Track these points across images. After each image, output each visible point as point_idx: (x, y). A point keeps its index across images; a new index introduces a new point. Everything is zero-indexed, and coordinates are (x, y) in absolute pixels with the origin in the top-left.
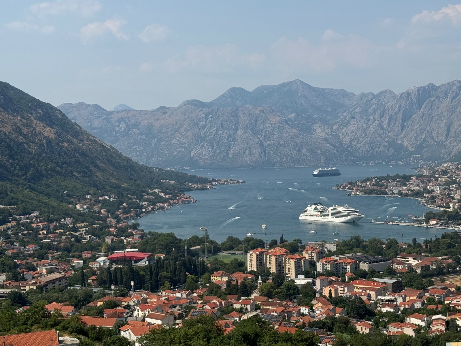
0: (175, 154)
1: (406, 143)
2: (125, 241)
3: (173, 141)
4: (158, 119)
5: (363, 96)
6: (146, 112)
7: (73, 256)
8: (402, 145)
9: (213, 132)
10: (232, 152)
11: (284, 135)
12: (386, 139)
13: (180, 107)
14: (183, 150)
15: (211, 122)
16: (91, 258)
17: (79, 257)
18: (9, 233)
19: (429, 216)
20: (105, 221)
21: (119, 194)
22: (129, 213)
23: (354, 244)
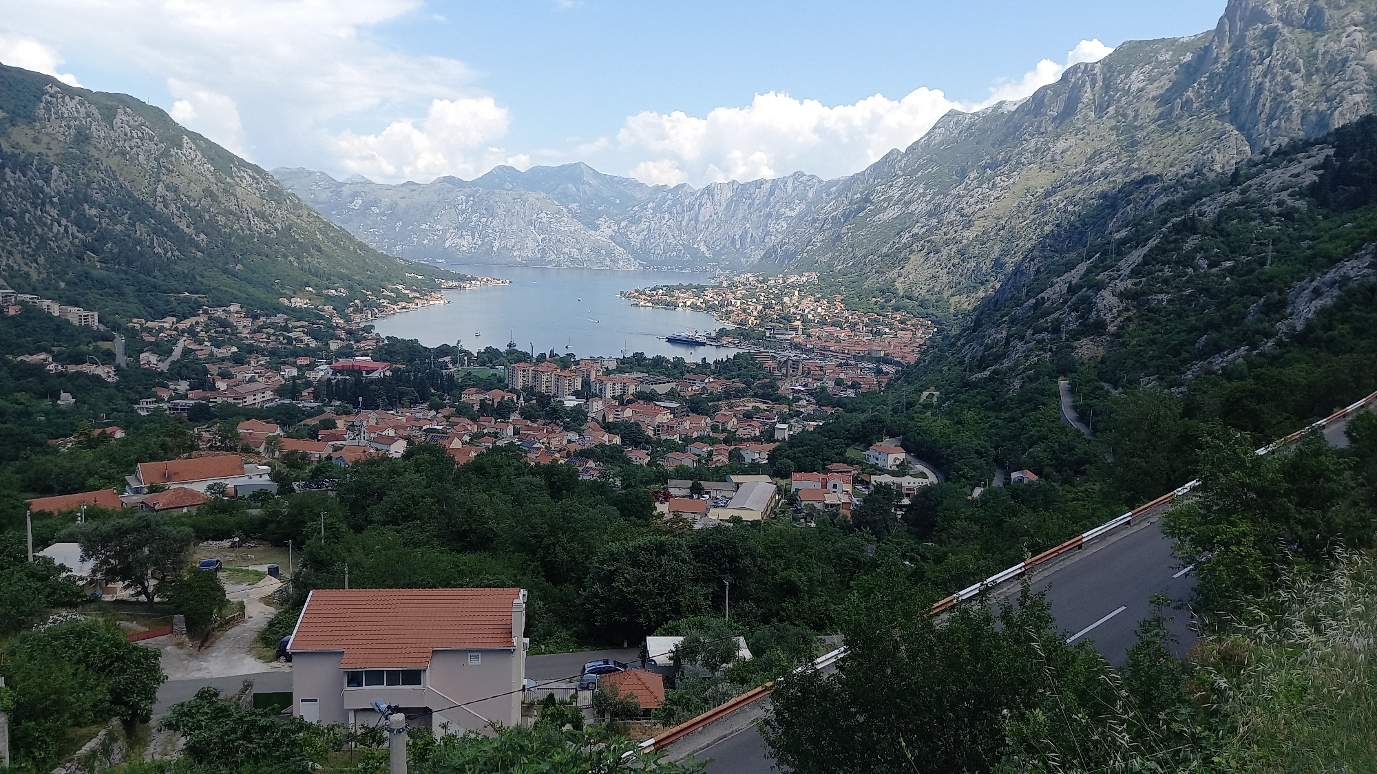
0: (425, 242)
1: (703, 248)
2: (355, 347)
3: (423, 226)
4: (404, 198)
5: (658, 189)
6: (389, 188)
7: (284, 363)
8: (698, 250)
9: (475, 219)
10: (498, 245)
11: (562, 229)
12: (681, 242)
13: (433, 184)
14: (436, 238)
15: (471, 206)
16: (307, 365)
17: (294, 365)
18: (198, 329)
19: (723, 333)
20: (329, 320)
21: (350, 288)
22: (362, 312)
23: (636, 362)
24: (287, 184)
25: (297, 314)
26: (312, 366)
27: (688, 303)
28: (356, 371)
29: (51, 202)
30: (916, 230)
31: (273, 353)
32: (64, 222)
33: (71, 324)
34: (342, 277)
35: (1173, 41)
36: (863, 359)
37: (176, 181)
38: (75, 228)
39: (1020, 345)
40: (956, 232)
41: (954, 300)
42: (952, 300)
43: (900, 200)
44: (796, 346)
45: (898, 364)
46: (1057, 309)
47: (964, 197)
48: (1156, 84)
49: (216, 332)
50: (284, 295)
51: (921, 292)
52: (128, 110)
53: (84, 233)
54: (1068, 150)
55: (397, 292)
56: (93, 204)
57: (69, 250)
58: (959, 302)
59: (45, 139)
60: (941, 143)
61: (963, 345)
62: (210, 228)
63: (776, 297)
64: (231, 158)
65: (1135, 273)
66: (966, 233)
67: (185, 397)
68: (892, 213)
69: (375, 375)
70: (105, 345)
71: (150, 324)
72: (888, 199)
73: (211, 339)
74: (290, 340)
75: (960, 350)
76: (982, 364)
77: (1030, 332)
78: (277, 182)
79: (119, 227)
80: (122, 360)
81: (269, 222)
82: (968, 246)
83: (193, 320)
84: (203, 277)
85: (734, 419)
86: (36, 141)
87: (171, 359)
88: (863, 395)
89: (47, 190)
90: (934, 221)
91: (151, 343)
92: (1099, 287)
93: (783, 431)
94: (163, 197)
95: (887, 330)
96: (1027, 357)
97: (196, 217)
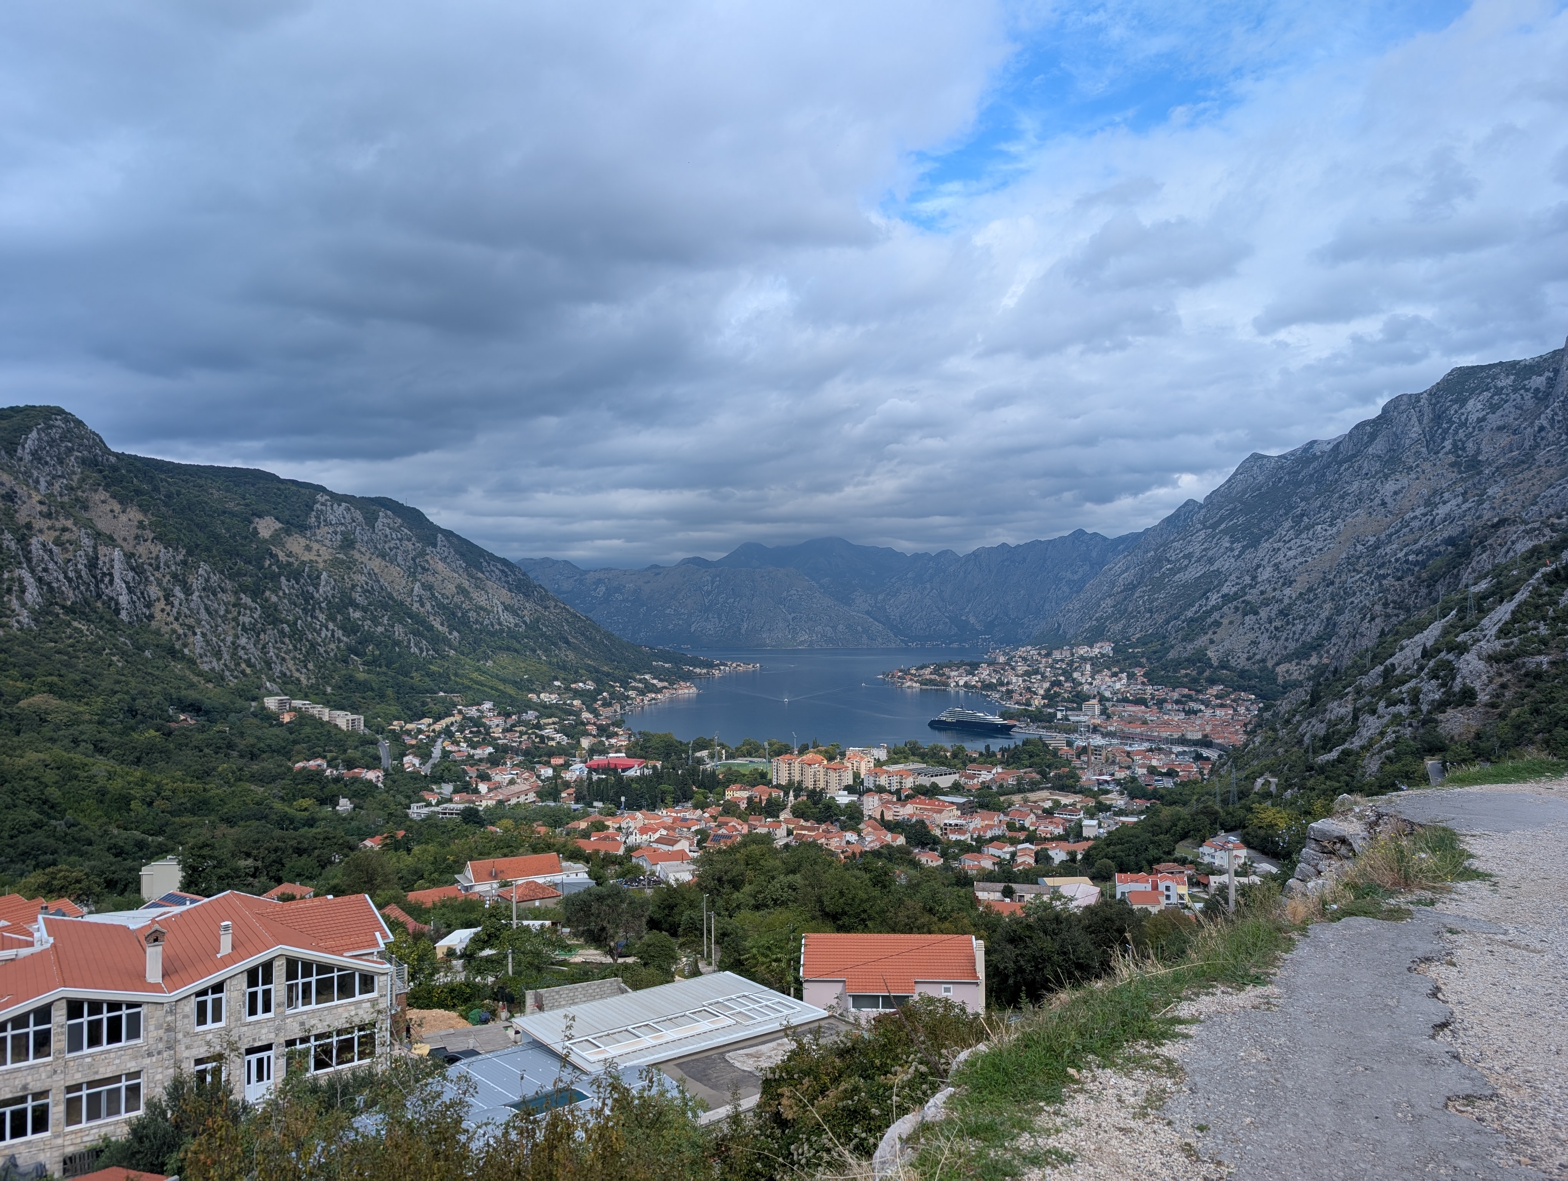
1: (972, 620)
2: (607, 743)
3: (668, 611)
4: (649, 582)
5: (918, 557)
6: (634, 573)
7: (539, 762)
8: (966, 622)
9: (721, 600)
10: (746, 626)
11: (814, 605)
13: (677, 566)
15: (718, 586)
16: (562, 765)
17: (548, 764)
18: (453, 729)
20: (579, 715)
21: (597, 681)
23: (910, 751)
24: (535, 576)
25: (545, 710)
26: (566, 766)
27: (961, 683)
28: (610, 769)
29: (321, 608)
30: (1225, 590)
31: (526, 753)
33: (340, 729)
34: (590, 669)
35: (1514, 364)
36: (1178, 742)
37: (431, 579)
38: (340, 632)
39: (1371, 720)
40: (1274, 590)
41: (1281, 669)
42: (1278, 669)
43: (1202, 557)
44: (1095, 730)
46: (1412, 677)
47: (1279, 549)
49: (471, 732)
50: (532, 691)
51: (1240, 661)
52: (389, 513)
53: (348, 637)
54: (1400, 491)
55: (645, 682)
56: (356, 606)
57: (336, 655)
58: (1287, 672)
59: (315, 546)
60: (1244, 492)
61: (1300, 723)
62: (462, 625)
63: (1065, 672)
64: (481, 552)
65: (1504, 632)
66: (1287, 591)
67: (450, 800)
68: (1194, 572)
69: (631, 773)
70: (370, 749)
71: (409, 727)
72: (1188, 556)
73: (466, 739)
74: (542, 738)
75: (1297, 729)
76: (1327, 743)
78: (524, 574)
79: (380, 629)
80: (387, 762)
81: (518, 615)
82: (1290, 605)
83: (448, 720)
84: (456, 675)
85: (1032, 816)
86: (308, 548)
87: (431, 762)
88: (1183, 784)
89: (317, 595)
90: (1247, 580)
91: (413, 746)
92: (1462, 649)
93: (1092, 829)
95: (1203, 708)
96: (1382, 734)
97: (449, 615)
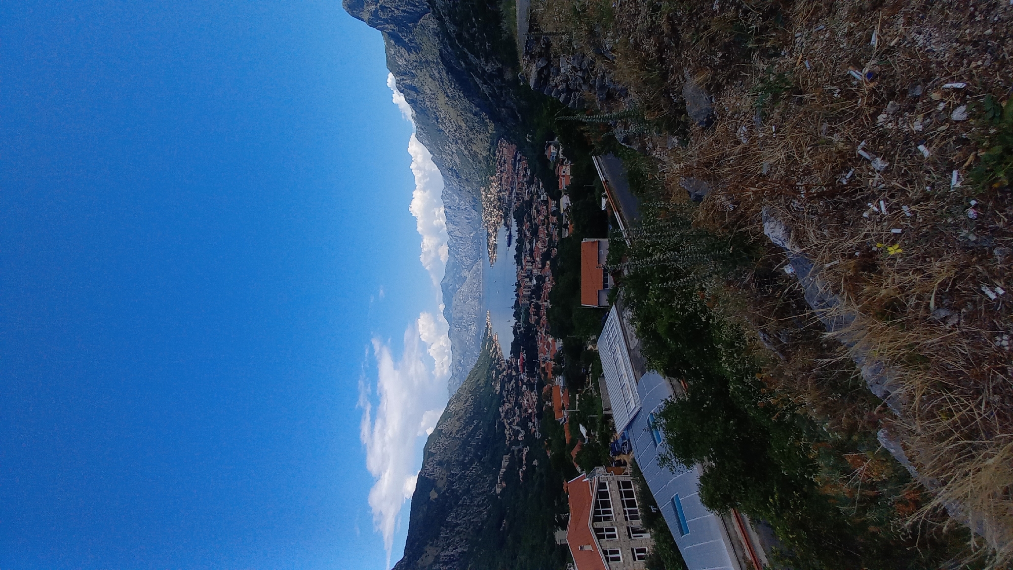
0: (474, 343)
2: (514, 366)
3: (468, 344)
4: (457, 351)
5: (449, 253)
6: (453, 356)
8: (473, 237)
9: (464, 324)
10: (474, 315)
11: (466, 291)
12: (470, 244)
13: (451, 340)
14: (472, 339)
15: (459, 325)
16: (522, 382)
19: (506, 224)
20: (504, 376)
21: (492, 370)
22: (501, 365)
23: (518, 258)
24: (454, 393)
25: (502, 387)
26: (522, 380)
27: (494, 239)
28: (523, 365)
29: (464, 473)
31: (518, 395)
32: (471, 469)
33: (508, 464)
34: (488, 372)
35: (386, 48)
36: (515, 167)
37: (455, 431)
38: (473, 465)
40: (463, 132)
41: (490, 132)
43: (451, 155)
44: (511, 194)
45: (516, 153)
47: (449, 130)
48: (403, 54)
49: (510, 415)
50: (496, 393)
51: (487, 145)
52: (429, 448)
53: (475, 462)
54: (430, 88)
55: (493, 352)
56: (464, 459)
57: (481, 466)
58: (491, 129)
59: (441, 476)
60: (429, 141)
62: (471, 419)
63: (491, 204)
64: (445, 413)
65: (478, 58)
66: (464, 128)
67: (534, 423)
69: (525, 357)
70: (516, 452)
71: (508, 438)
72: (451, 160)
74: (512, 389)
77: (502, 99)
78: (453, 396)
79: (472, 450)
80: (521, 446)
81: (468, 399)
82: (469, 127)
83: (505, 423)
84: (489, 421)
85: (540, 217)
86: (442, 479)
87: (520, 430)
89: (460, 474)
93: (544, 196)
94: (461, 435)
95: (503, 158)
97: (467, 424)
